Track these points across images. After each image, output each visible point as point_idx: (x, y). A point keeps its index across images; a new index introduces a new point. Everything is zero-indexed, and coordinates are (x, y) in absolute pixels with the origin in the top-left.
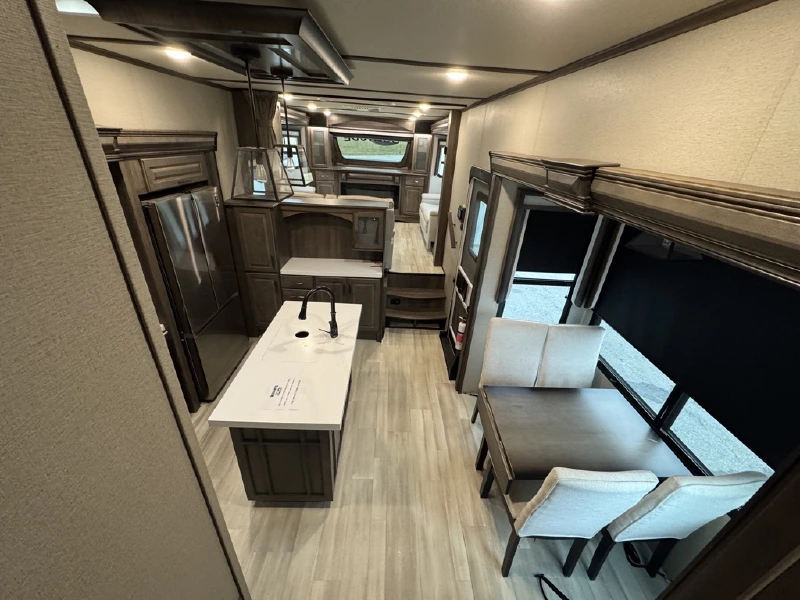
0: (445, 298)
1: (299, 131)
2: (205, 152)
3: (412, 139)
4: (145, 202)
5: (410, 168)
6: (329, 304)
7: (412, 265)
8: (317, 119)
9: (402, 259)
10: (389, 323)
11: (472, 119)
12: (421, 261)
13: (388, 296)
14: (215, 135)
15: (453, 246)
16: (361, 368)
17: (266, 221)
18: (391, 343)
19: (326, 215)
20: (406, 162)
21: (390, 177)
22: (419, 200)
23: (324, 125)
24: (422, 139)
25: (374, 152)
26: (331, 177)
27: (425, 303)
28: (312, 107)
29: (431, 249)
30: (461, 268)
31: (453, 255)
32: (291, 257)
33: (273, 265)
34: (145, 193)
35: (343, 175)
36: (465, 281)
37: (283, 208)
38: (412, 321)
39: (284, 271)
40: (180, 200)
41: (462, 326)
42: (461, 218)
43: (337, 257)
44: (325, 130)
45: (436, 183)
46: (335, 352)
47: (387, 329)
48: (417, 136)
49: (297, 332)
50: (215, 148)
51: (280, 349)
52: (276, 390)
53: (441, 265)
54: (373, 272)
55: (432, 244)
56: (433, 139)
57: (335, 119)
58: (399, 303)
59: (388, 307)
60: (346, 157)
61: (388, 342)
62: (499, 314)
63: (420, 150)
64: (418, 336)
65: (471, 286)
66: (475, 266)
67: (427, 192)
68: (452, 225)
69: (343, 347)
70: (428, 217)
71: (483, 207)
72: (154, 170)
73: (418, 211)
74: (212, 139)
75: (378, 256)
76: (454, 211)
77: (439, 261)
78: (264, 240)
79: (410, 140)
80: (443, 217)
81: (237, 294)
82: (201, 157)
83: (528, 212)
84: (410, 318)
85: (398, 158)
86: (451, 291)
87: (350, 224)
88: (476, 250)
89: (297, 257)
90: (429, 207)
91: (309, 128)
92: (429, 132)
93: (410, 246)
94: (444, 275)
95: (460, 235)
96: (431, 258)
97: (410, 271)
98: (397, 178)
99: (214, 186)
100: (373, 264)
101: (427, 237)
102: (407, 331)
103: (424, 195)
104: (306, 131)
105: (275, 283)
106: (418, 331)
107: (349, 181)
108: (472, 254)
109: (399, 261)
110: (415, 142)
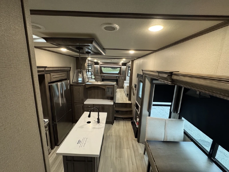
0: (132, 111)
1: (92, 66)
2: (67, 72)
3: (121, 67)
4: (49, 84)
5: (121, 75)
6: (97, 113)
7: (122, 101)
8: (97, 63)
9: (119, 99)
10: (116, 119)
11: (136, 62)
12: (124, 100)
13: (115, 110)
14: (70, 68)
15: (134, 95)
16: (107, 134)
17: (81, 89)
18: (116, 125)
19: (98, 87)
20: (120, 73)
21: (115, 77)
22: (123, 83)
23: (98, 65)
24: (124, 67)
25: (111, 71)
26: (100, 77)
27: (127, 112)
28: (95, 61)
29: (127, 96)
30: (136, 101)
31: (134, 98)
32: (87, 99)
33: (82, 101)
34: (50, 82)
35: (103, 77)
36: (138, 105)
37: (86, 85)
38: (122, 118)
39: (85, 103)
40: (59, 83)
41: (138, 119)
42: (135, 87)
43: (100, 99)
44: (99, 66)
45: (128, 78)
46: (99, 128)
47: (115, 121)
48: (122, 67)
49: (87, 122)
50: (70, 71)
51: (82, 127)
52: (79, 142)
53: (130, 100)
54: (111, 103)
55: (128, 94)
56: (127, 67)
57: (101, 63)
58: (118, 112)
59: (115, 114)
60: (104, 72)
61: (115, 125)
62: (149, 115)
63: (123, 70)
64: (125, 123)
65: (140, 107)
66: (141, 100)
67: (126, 80)
68: (133, 89)
69: (101, 127)
70: (126, 87)
71: (141, 84)
72: (53, 76)
73: (123, 86)
74: (69, 69)
75: (112, 98)
76: (133, 85)
77: (130, 99)
78: (80, 94)
79: (121, 68)
80: (130, 87)
81: (71, 110)
82: (66, 73)
83: (154, 85)
84: (122, 117)
85: (118, 72)
86: (134, 109)
87: (104, 89)
88: (140, 96)
89: (89, 98)
90: (126, 84)
91: (95, 65)
92: (126, 66)
93: (121, 95)
94: (131, 104)
95: (135, 92)
96: (128, 99)
97: (121, 102)
98: (117, 77)
99: (68, 80)
100: (111, 100)
101: (126, 93)
102: (121, 121)
103: (125, 81)
104: (94, 66)
105: (82, 107)
106: (124, 121)
108: (139, 97)
109: (118, 100)
110: (122, 68)
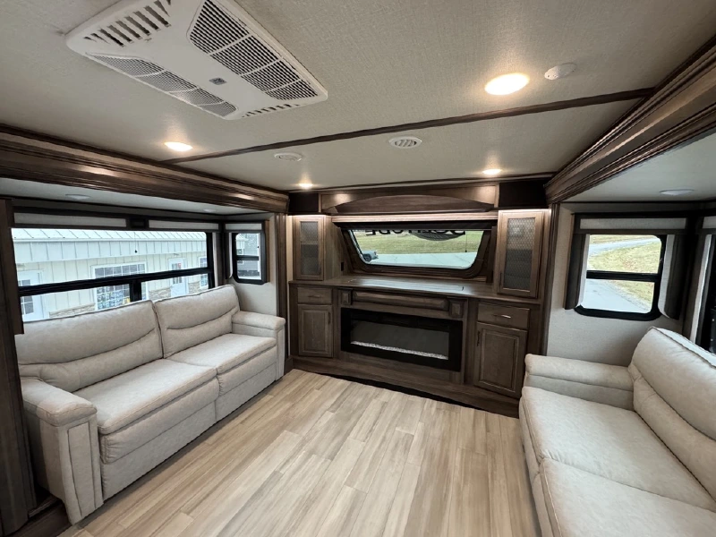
5: (490, 280)
20: (480, 271)
23: (315, 212)
24: (521, 221)
35: (346, 295)
48: (504, 215)
60: (371, 261)
63: (514, 245)
98: (456, 308)
104: (278, 222)
107: (357, 306)
110: (502, 228)
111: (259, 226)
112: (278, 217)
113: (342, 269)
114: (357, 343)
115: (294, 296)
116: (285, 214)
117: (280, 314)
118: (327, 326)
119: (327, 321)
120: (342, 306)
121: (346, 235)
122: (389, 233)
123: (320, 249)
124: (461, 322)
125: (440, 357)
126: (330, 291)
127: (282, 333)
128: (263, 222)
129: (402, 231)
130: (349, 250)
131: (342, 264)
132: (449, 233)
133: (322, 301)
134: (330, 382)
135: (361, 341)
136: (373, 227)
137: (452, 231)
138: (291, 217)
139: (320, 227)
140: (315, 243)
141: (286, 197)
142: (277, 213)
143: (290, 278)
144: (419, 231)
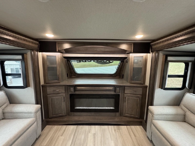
107: (77, 93)
111: (20, 57)
112: (33, 53)
113: (68, 76)
114: (78, 108)
115: (45, 91)
116: (37, 51)
117: (37, 103)
118: (63, 103)
119: (63, 101)
120: (70, 93)
121: (69, 62)
122: (86, 61)
123: (58, 68)
124: (119, 95)
125: (111, 108)
126: (64, 87)
127: (40, 113)
128: (22, 55)
129: (91, 61)
130: (70, 68)
131: (67, 74)
132: (108, 62)
133: (60, 92)
134: (67, 129)
135: (79, 107)
136: (80, 59)
137: (109, 61)
138: (41, 53)
139: (57, 59)
140: (55, 66)
141: (38, 43)
142: (32, 50)
143: (42, 83)
144: (97, 61)
